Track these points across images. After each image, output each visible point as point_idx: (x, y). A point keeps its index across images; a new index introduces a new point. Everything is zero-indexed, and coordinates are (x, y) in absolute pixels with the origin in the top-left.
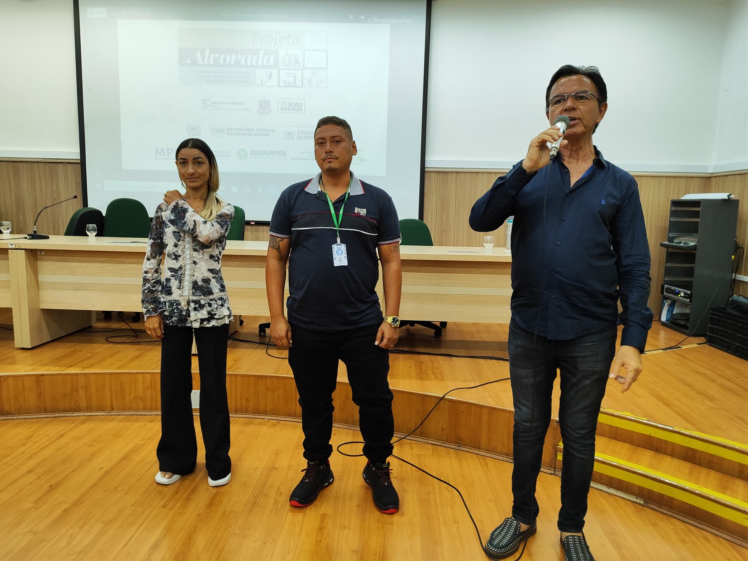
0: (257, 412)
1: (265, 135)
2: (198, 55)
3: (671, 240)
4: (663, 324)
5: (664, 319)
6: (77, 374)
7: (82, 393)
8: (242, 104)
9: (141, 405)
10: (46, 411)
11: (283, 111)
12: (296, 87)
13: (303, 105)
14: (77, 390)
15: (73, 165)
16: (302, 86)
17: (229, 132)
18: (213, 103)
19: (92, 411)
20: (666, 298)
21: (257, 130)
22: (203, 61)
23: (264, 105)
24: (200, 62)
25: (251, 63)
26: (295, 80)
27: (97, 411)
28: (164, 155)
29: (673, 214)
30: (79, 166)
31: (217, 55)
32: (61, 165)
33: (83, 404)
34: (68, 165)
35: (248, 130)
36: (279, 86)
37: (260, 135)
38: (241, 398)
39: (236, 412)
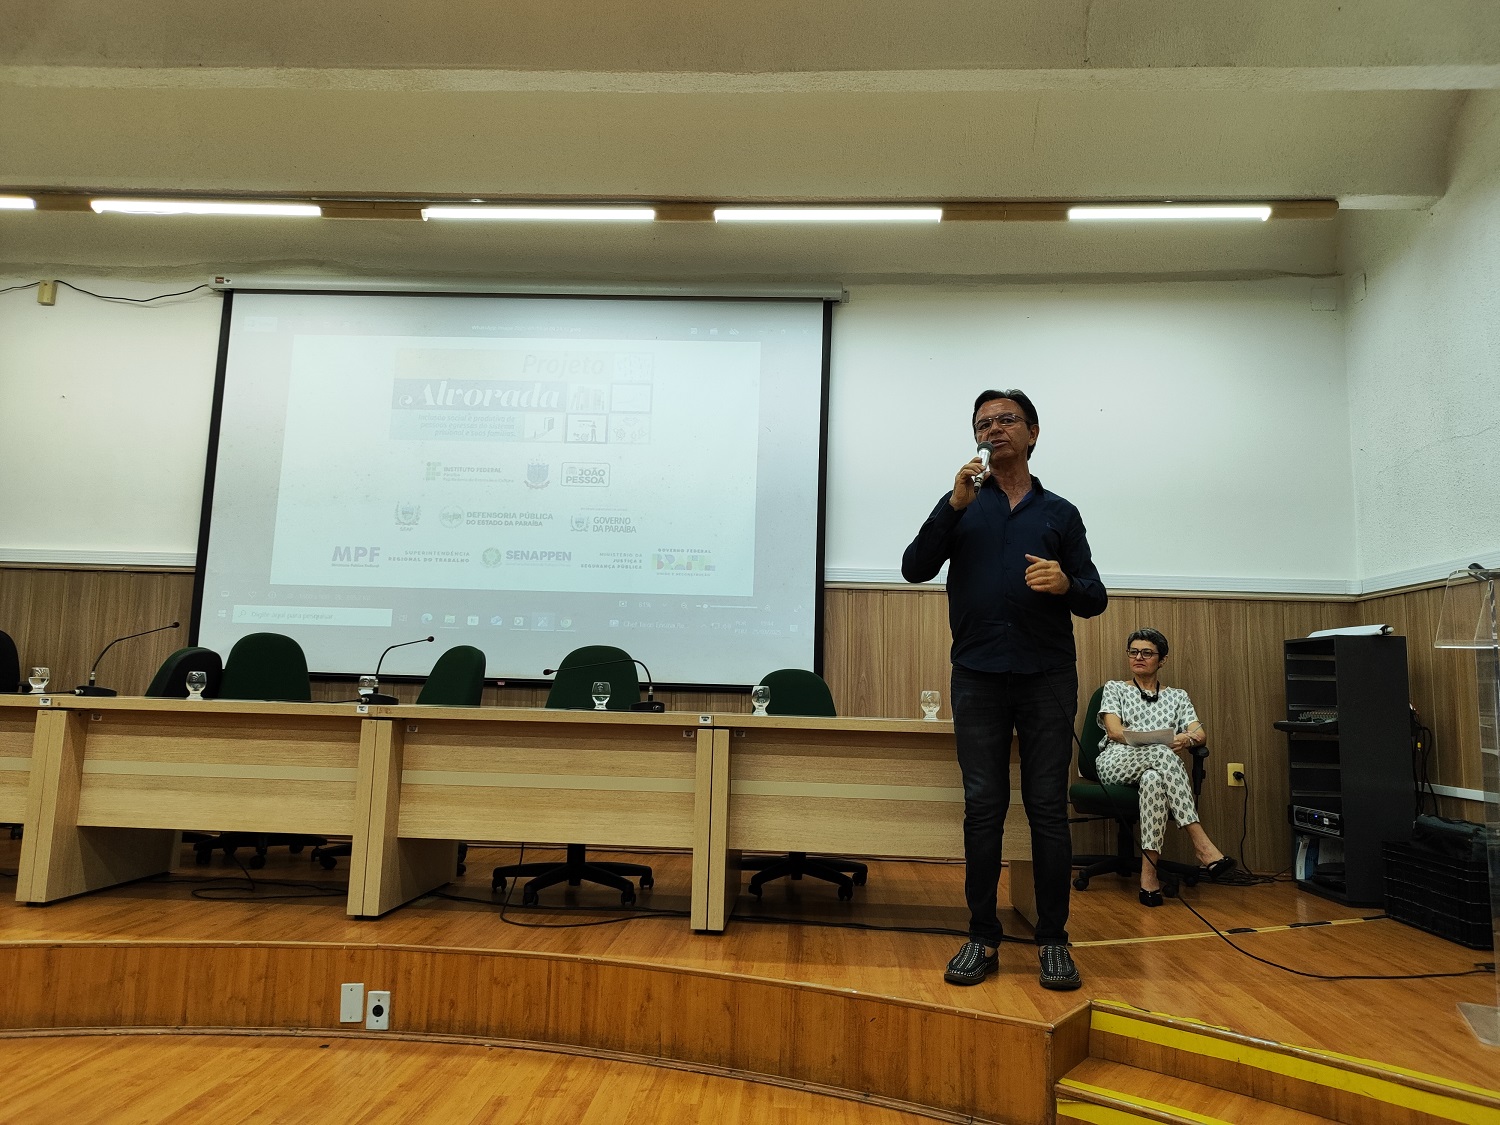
0: (470, 1030)
1: (535, 524)
2: (428, 391)
3: (1293, 715)
4: (1301, 885)
5: (1301, 875)
6: (127, 946)
7: (130, 985)
8: (498, 470)
9: (242, 1016)
10: (53, 1024)
11: (570, 483)
12: (596, 442)
13: (607, 473)
14: (121, 981)
15: (181, 577)
16: (606, 443)
17: (471, 519)
18: (446, 469)
19: (143, 1025)
20: (1300, 833)
21: (521, 515)
22: (435, 401)
23: (537, 475)
24: (430, 402)
25: (519, 403)
26: (593, 431)
27: (155, 1025)
28: (349, 559)
29: (1291, 667)
30: (192, 579)
31: (459, 391)
32: (159, 577)
33: (129, 1010)
34: (171, 577)
35: (506, 515)
36: (566, 442)
37: (525, 523)
38: (441, 1001)
39: (429, 1030)
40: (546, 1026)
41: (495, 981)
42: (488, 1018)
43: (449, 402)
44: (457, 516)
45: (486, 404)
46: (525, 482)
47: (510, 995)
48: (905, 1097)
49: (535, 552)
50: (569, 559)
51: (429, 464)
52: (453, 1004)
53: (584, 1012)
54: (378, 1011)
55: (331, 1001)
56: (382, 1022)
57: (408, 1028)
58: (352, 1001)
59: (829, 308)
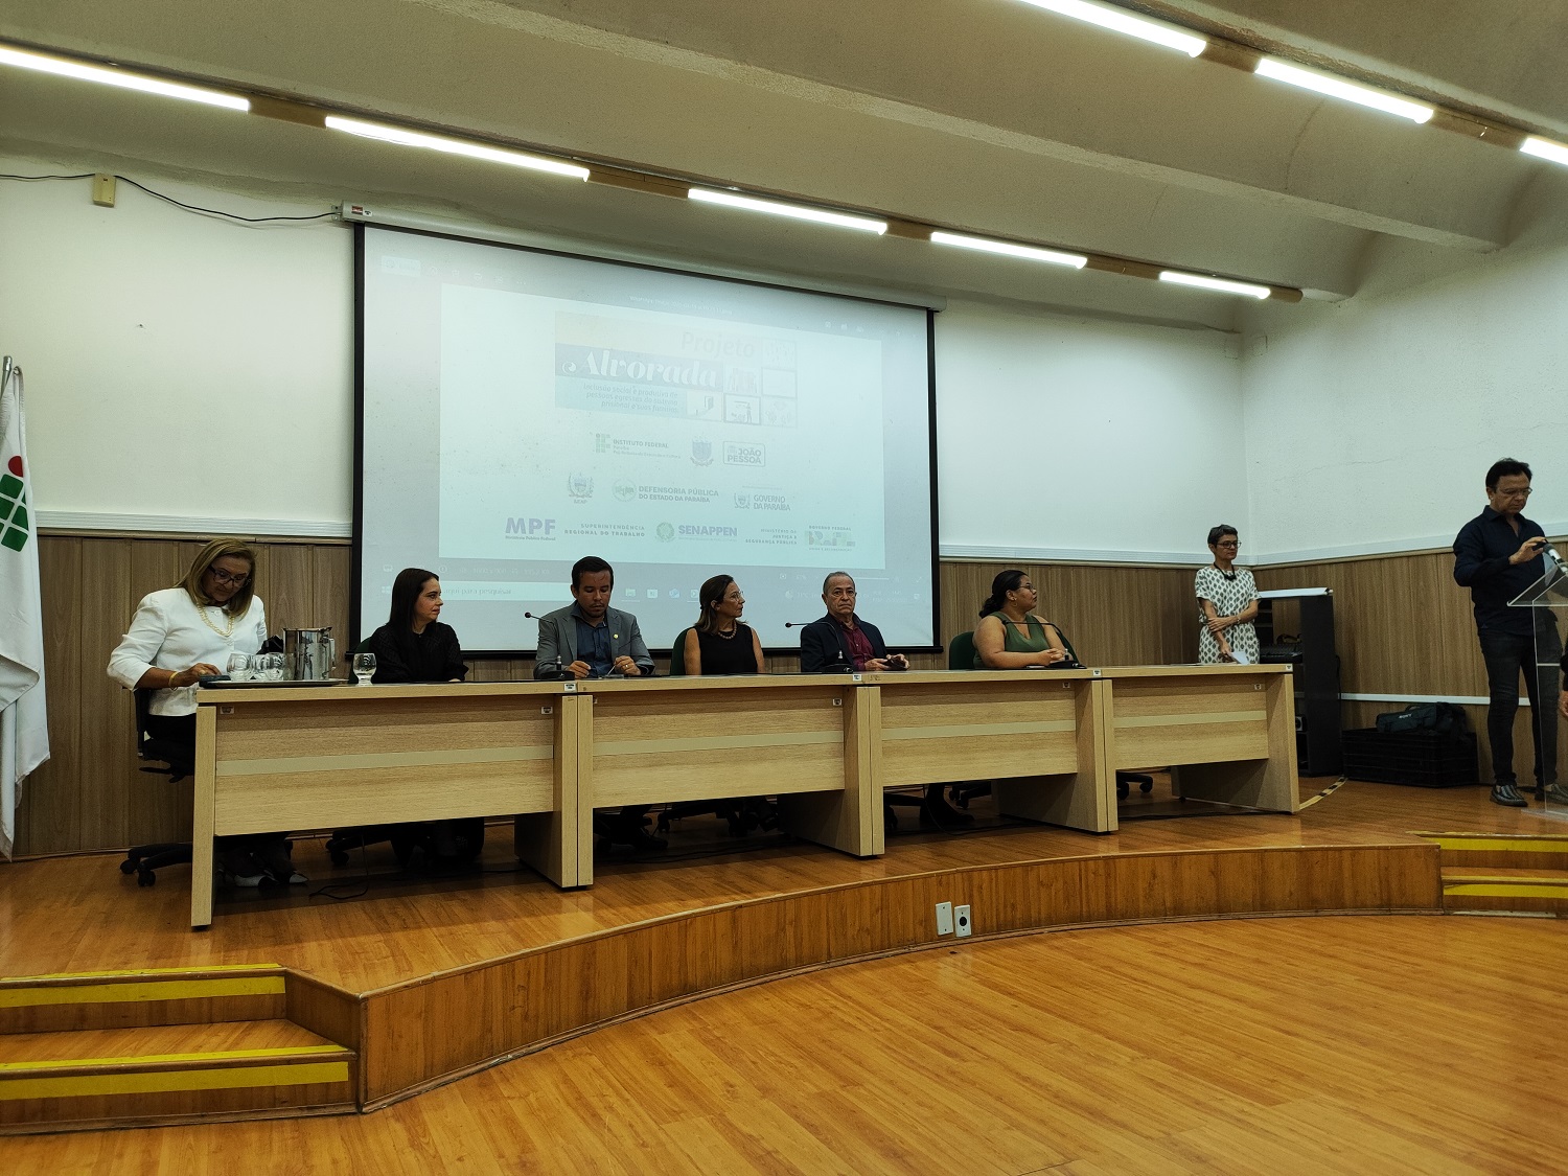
0: (1028, 924)
1: (703, 500)
2: (591, 359)
7: (790, 931)
8: (665, 446)
9: (868, 945)
11: (731, 461)
12: (751, 424)
13: (763, 454)
14: (784, 930)
15: (330, 549)
16: (760, 424)
17: (643, 493)
18: (615, 442)
19: (803, 965)
21: (690, 491)
22: (599, 371)
23: (702, 451)
24: (594, 371)
25: (680, 379)
26: (749, 413)
28: (524, 532)
30: (345, 552)
31: (622, 363)
32: (303, 548)
33: (791, 954)
34: (318, 549)
35: (676, 491)
36: (725, 421)
37: (694, 499)
38: (1005, 907)
39: (999, 931)
40: (1081, 911)
41: (1041, 883)
42: (1039, 913)
43: (613, 374)
44: (629, 490)
45: (649, 377)
46: (692, 459)
47: (1053, 894)
48: (1343, 907)
49: (704, 528)
50: (735, 534)
51: (598, 435)
52: (1013, 906)
53: (1108, 896)
54: (963, 921)
55: (929, 920)
56: (966, 931)
57: (984, 931)
58: (946, 917)
59: (931, 315)
